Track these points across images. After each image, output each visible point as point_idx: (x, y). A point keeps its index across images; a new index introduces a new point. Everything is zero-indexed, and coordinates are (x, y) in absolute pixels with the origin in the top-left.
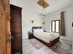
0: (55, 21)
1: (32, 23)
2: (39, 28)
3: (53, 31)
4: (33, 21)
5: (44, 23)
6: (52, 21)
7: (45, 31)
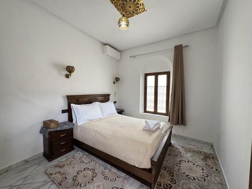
0: (156, 75)
1: (67, 76)
2: (100, 98)
3: (148, 110)
4: (70, 70)
5: (117, 79)
6: (146, 75)
7: (120, 112)
